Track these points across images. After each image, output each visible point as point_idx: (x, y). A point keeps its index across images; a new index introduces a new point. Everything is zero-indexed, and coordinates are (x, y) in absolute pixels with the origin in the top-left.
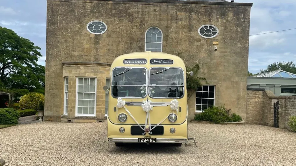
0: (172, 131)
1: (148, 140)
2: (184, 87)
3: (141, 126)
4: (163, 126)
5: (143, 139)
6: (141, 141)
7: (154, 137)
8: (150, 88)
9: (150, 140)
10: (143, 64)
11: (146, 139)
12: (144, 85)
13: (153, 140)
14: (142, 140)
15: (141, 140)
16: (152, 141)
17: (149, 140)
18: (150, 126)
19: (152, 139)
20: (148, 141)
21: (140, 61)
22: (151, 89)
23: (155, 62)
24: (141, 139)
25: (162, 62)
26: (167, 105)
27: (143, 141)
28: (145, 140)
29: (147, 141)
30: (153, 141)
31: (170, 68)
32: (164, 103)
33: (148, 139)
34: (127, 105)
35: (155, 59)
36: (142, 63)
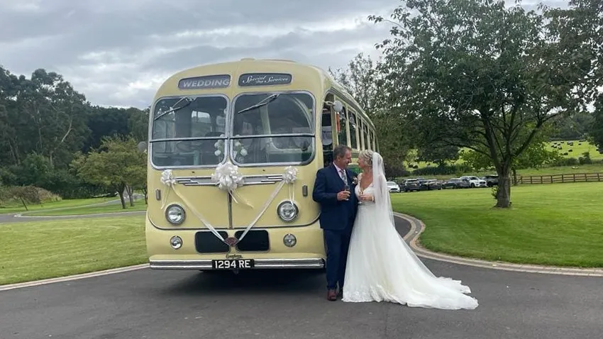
0: (290, 242)
2: (314, 136)
3: (218, 232)
4: (267, 230)
5: (224, 261)
6: (220, 267)
7: (247, 256)
8: (234, 142)
9: (240, 264)
10: (223, 86)
11: (231, 261)
12: (222, 136)
13: (246, 264)
14: (221, 263)
15: (218, 264)
16: (244, 265)
17: (237, 263)
19: (244, 260)
20: (235, 265)
21: (217, 81)
22: (238, 144)
23: (248, 80)
24: (218, 261)
25: (267, 79)
26: (276, 182)
27: (224, 265)
28: (229, 264)
29: (232, 265)
30: (246, 267)
31: (281, 93)
32: (267, 177)
33: (234, 261)
34: (184, 184)
35: (251, 74)
36: (220, 84)
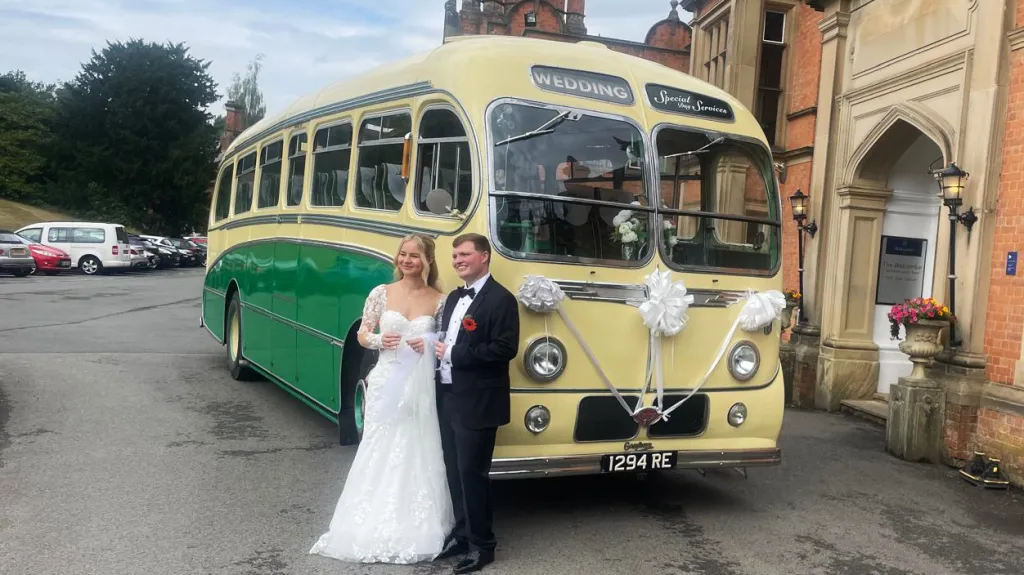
0: (736, 419)
1: (643, 462)
3: (623, 397)
4: (708, 394)
5: (626, 456)
6: (616, 468)
7: (667, 444)
9: (654, 460)
11: (639, 456)
13: (664, 460)
14: (620, 460)
15: (615, 462)
16: (661, 463)
17: (649, 460)
18: (660, 395)
19: (662, 453)
20: (645, 464)
23: (665, 100)
24: (615, 456)
25: (694, 104)
27: (625, 465)
28: (634, 462)
29: (639, 463)
30: (664, 466)
33: (644, 457)
34: (569, 295)
